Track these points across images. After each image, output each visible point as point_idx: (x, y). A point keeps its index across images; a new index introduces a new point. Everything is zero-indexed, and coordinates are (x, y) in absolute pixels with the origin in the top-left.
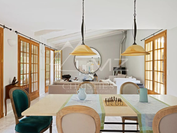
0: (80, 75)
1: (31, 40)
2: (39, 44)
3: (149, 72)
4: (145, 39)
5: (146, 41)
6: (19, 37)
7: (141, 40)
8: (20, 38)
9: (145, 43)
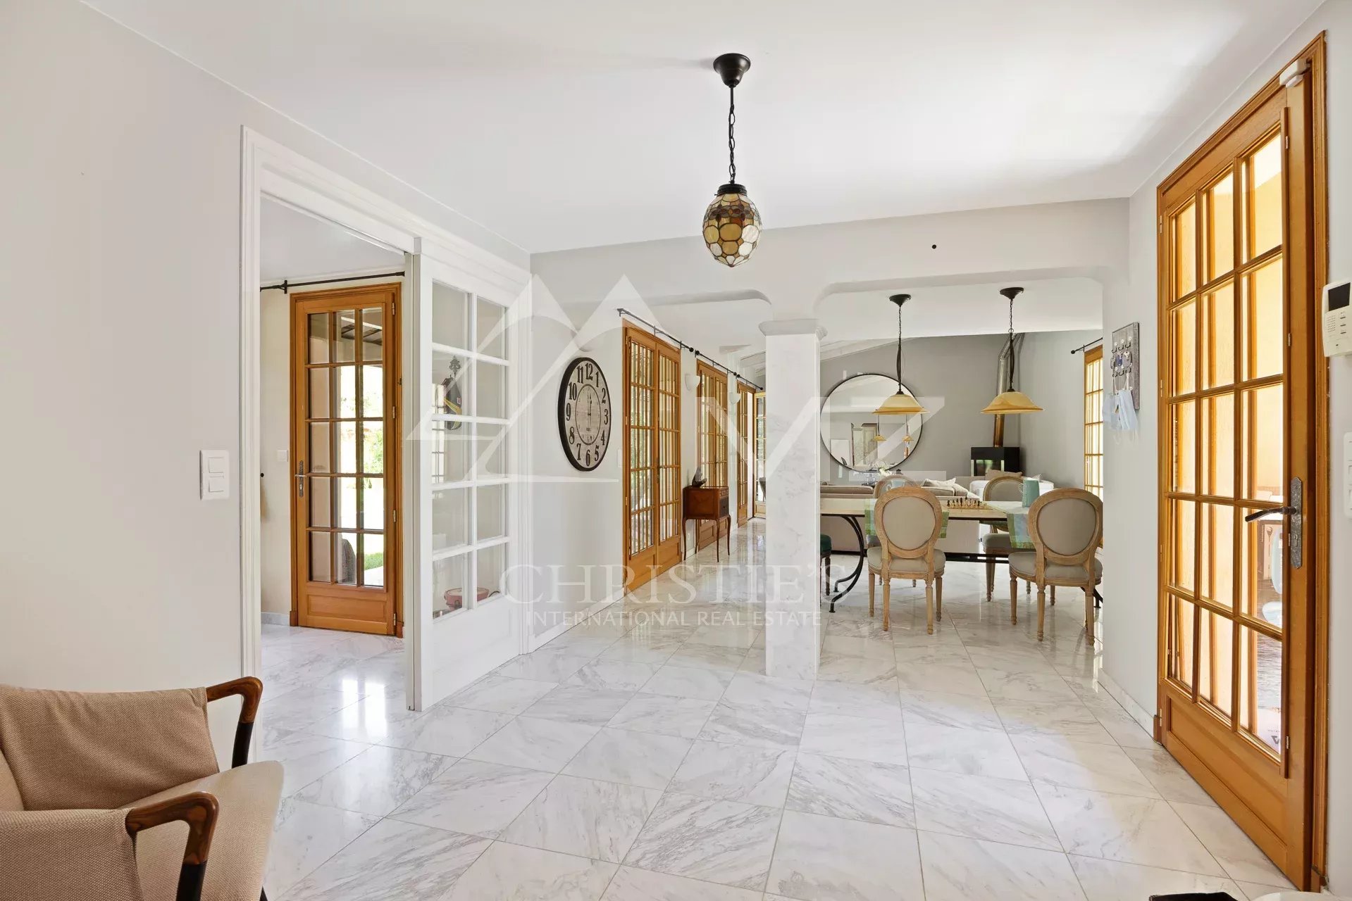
0: (840, 475)
1: (716, 367)
2: (726, 376)
3: (1095, 458)
4: (1087, 349)
5: (1087, 354)
6: (699, 364)
7: (1073, 352)
8: (702, 368)
9: (1087, 362)
